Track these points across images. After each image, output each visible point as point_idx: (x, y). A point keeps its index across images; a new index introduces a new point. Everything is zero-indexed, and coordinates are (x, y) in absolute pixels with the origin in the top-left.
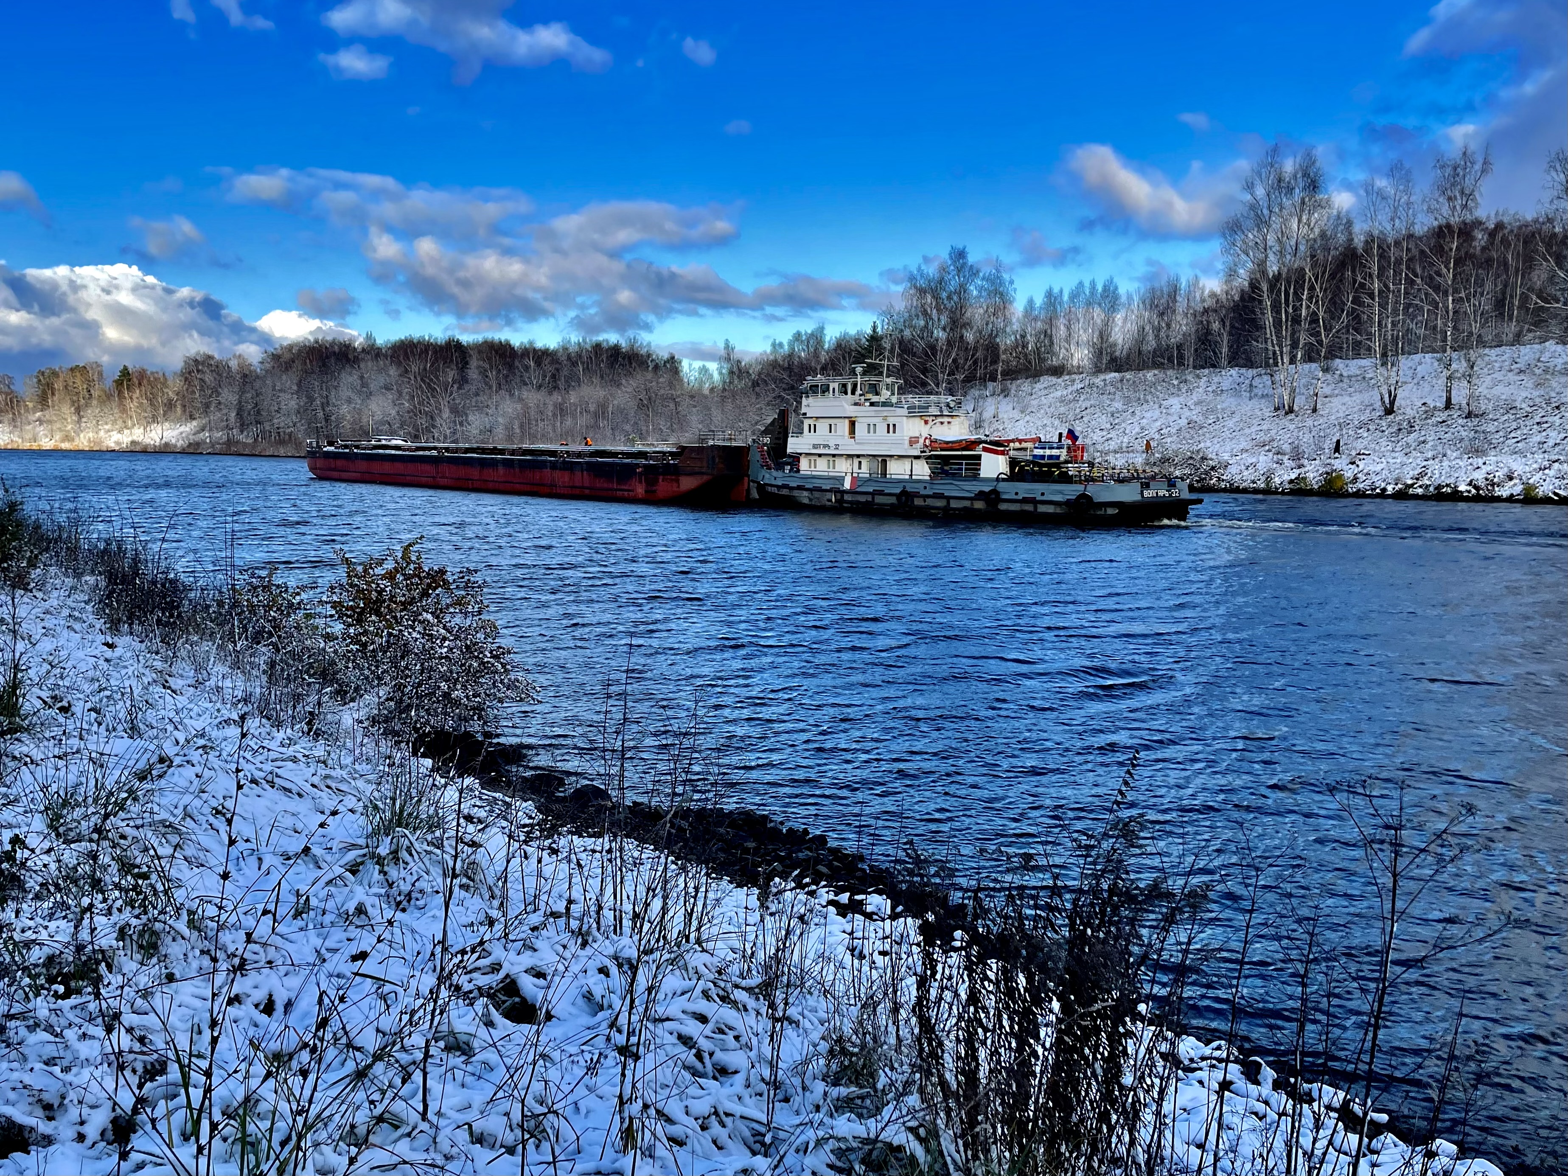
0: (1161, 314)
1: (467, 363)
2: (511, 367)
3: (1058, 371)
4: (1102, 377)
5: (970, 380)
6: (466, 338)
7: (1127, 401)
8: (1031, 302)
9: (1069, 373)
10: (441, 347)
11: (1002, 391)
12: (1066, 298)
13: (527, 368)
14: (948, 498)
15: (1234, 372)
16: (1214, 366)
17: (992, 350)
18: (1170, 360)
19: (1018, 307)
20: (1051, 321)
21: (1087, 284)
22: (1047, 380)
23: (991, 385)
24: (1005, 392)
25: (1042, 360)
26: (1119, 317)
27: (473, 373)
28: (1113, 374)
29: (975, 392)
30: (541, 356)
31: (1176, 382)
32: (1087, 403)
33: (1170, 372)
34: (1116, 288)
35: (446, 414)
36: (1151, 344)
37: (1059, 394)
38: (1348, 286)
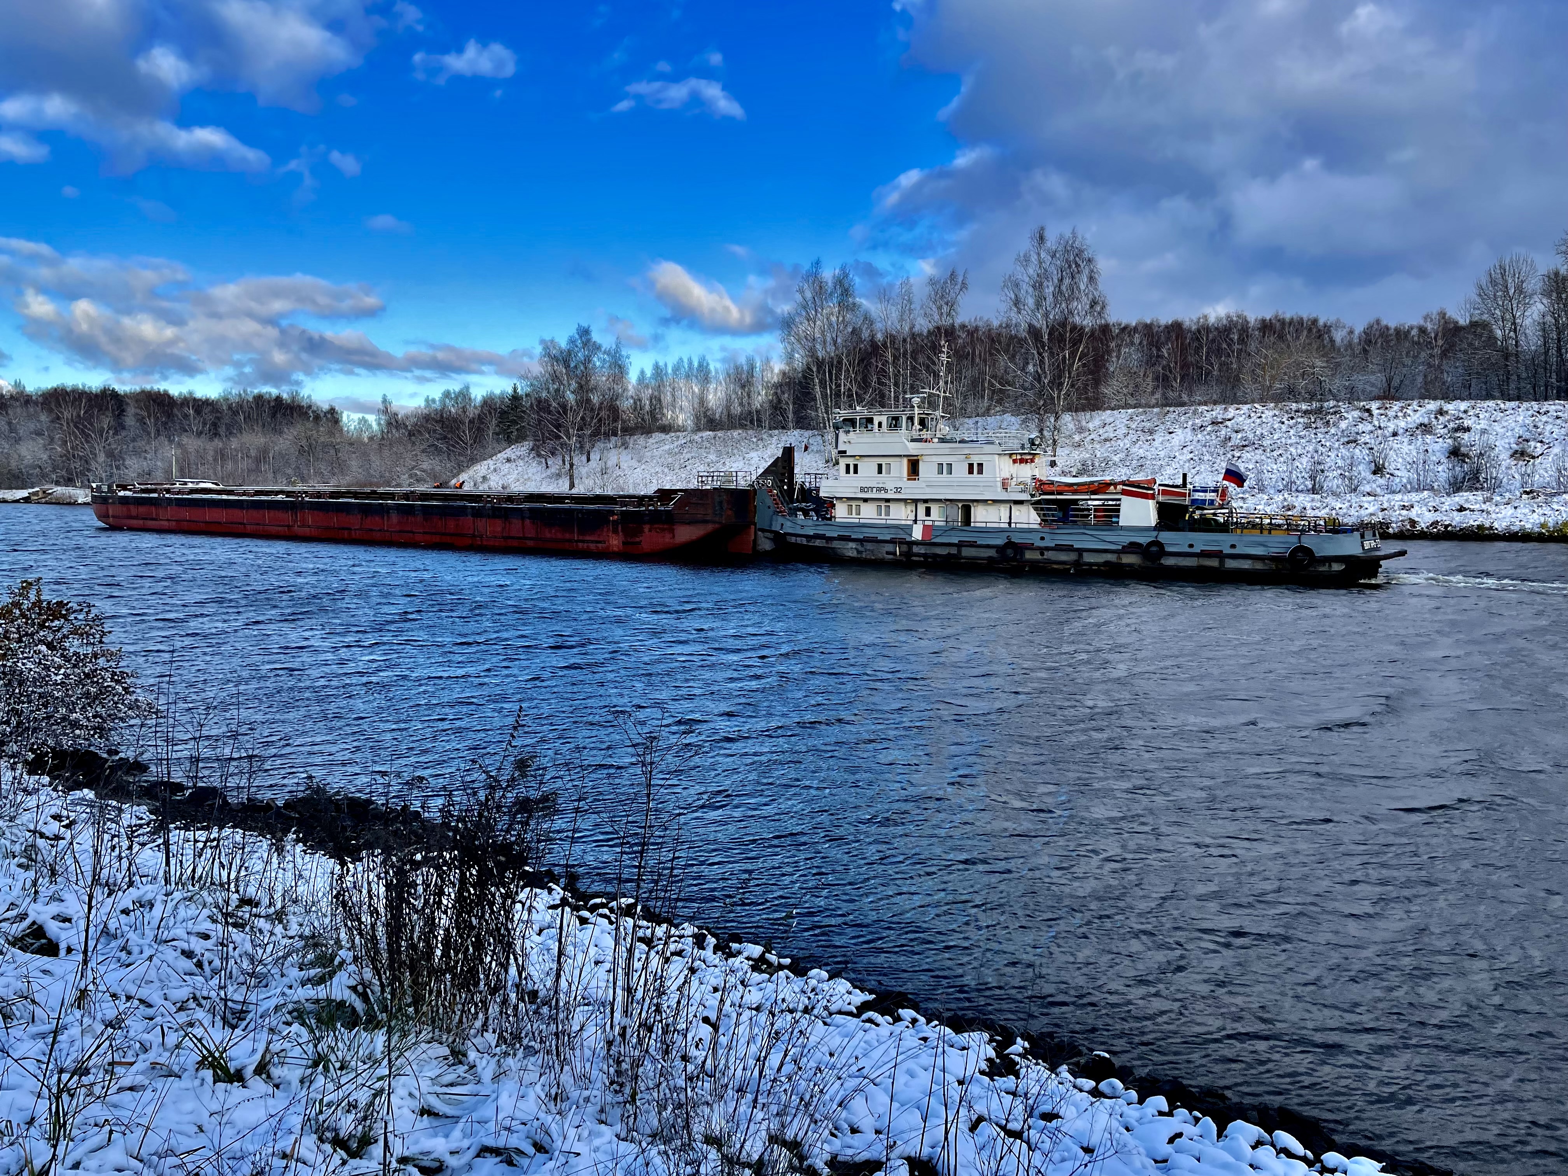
0: (743, 387)
1: (123, 411)
2: (170, 415)
3: (666, 429)
4: (700, 434)
5: (596, 434)
6: (122, 388)
7: (719, 454)
8: (642, 372)
9: (676, 431)
10: (96, 395)
11: (623, 444)
12: (670, 371)
13: (186, 416)
14: (1080, 551)
15: (797, 432)
16: (783, 428)
17: (614, 411)
18: (752, 422)
19: (633, 377)
20: (659, 388)
21: (686, 360)
22: (657, 436)
23: (613, 439)
24: (625, 445)
25: (654, 419)
26: (712, 386)
27: (130, 420)
28: (709, 433)
29: (600, 445)
30: (200, 406)
31: (755, 440)
32: (689, 456)
33: (750, 432)
34: (708, 364)
35: (102, 457)
36: (737, 410)
37: (667, 447)
38: (872, 370)
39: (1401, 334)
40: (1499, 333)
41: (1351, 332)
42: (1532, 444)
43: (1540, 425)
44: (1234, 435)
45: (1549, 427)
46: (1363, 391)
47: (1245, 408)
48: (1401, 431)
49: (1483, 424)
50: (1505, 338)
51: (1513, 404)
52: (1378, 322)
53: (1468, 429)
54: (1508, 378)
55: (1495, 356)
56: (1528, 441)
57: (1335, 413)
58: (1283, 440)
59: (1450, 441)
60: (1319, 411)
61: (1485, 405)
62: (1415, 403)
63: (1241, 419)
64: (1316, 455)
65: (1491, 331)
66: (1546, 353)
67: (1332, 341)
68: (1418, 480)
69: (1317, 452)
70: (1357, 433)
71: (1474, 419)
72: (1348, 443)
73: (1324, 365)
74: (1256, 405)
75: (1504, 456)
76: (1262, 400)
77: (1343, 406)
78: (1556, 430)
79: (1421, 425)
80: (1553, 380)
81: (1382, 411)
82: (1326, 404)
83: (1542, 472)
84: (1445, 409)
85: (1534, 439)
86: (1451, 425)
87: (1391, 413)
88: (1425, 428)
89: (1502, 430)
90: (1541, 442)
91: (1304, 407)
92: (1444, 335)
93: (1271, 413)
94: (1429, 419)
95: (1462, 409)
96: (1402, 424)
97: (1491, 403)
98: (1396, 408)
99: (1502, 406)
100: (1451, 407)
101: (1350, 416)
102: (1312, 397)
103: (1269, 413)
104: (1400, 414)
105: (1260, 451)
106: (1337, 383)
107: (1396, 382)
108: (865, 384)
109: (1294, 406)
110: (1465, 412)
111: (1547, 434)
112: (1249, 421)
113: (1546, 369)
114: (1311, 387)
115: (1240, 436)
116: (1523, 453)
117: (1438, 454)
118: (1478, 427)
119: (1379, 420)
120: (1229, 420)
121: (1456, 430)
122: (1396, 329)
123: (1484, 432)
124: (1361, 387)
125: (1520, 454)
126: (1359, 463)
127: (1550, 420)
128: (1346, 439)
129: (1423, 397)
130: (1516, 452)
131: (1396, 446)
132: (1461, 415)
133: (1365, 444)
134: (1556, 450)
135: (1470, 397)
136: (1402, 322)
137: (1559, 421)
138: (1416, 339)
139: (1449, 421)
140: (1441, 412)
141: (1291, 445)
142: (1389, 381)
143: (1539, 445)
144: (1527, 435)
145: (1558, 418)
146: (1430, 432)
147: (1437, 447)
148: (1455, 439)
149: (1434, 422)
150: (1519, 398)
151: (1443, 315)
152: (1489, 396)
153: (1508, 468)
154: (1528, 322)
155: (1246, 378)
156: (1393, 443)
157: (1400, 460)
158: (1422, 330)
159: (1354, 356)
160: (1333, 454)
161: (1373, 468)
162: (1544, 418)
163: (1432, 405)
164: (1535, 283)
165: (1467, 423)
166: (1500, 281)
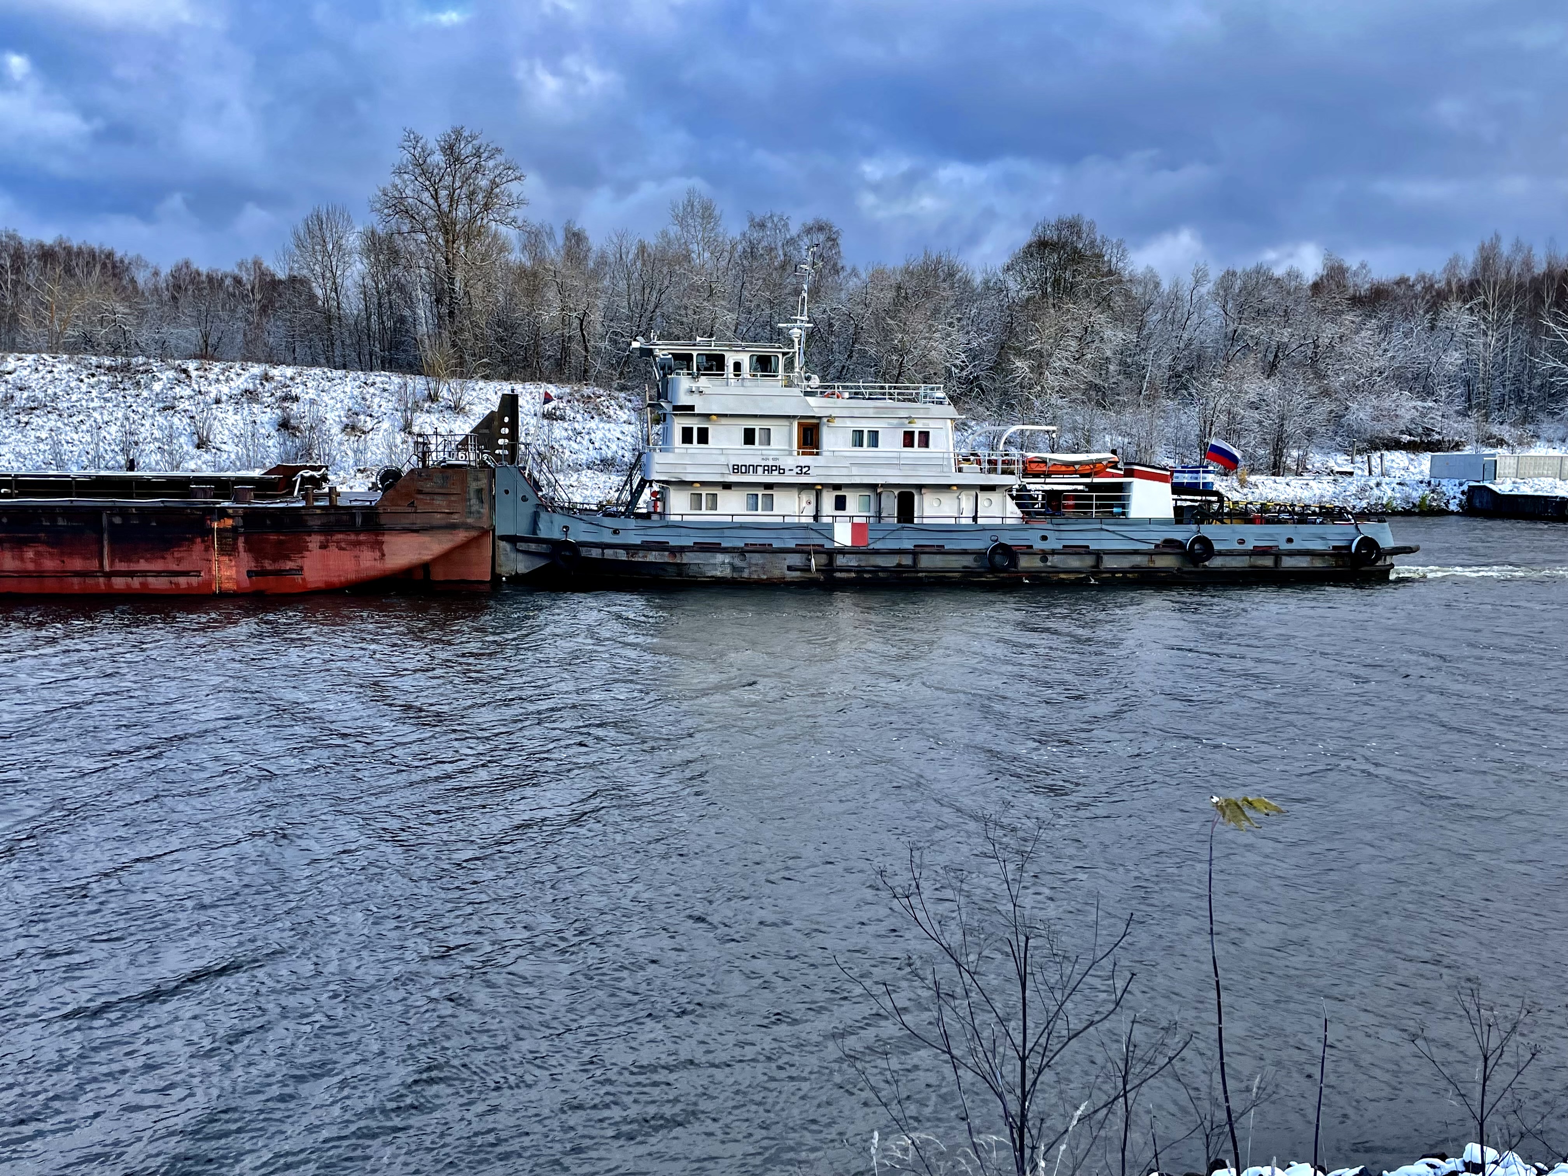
39: (214, 282)
40: (319, 292)
41: (156, 274)
42: (362, 417)
43: (368, 396)
44: (17, 394)
45: (377, 400)
46: (176, 347)
47: (30, 358)
48: (224, 398)
49: (312, 394)
50: (327, 299)
51: (340, 373)
52: (187, 264)
53: (296, 399)
54: (332, 344)
55: (319, 319)
56: (357, 414)
57: (146, 371)
58: (84, 403)
59: (278, 411)
60: (126, 368)
61: (312, 372)
62: (237, 365)
63: (26, 372)
64: (126, 423)
65: (310, 289)
66: (368, 318)
67: (133, 281)
68: (248, 456)
69: (127, 419)
70: (175, 398)
71: (301, 387)
72: (165, 409)
73: (127, 311)
74: (44, 355)
75: (336, 430)
76: (54, 349)
77: (155, 364)
78: (383, 403)
79: (246, 391)
80: (377, 350)
81: (201, 373)
82: (134, 360)
83: (374, 448)
84: (270, 374)
85: (364, 413)
86: (279, 394)
87: (212, 376)
88: (251, 395)
89: (332, 402)
90: (371, 416)
91: (107, 362)
92: (261, 287)
93: (65, 368)
94: (254, 385)
95: (289, 376)
96: (225, 389)
97: (317, 371)
98: (216, 370)
99: (329, 374)
100: (275, 372)
101: (164, 377)
102: (115, 351)
103: (61, 368)
104: (221, 377)
105: (54, 417)
106: (145, 335)
107: (212, 340)
109: (94, 360)
110: (292, 379)
111: (376, 407)
112: (36, 376)
113: (369, 336)
114: (112, 337)
115: (25, 394)
116: (353, 428)
117: (267, 426)
118: (307, 397)
119: (198, 383)
120: (9, 373)
121: (285, 399)
122: (208, 276)
123: (312, 402)
124: (173, 342)
125: (351, 428)
126: (180, 436)
127: (377, 392)
128: (162, 405)
129: (247, 360)
130: (347, 426)
131: (220, 416)
132: (288, 382)
133: (185, 411)
134: (386, 425)
135: (294, 362)
136: (215, 267)
137: (386, 394)
138: (231, 289)
139: (276, 388)
140: (266, 378)
141: (94, 409)
142: (206, 336)
143: (368, 419)
144: (356, 408)
145: (385, 390)
146: (257, 401)
147: (265, 418)
148: (284, 409)
149: (260, 389)
150: (344, 367)
151: (257, 264)
152: (314, 363)
153: (340, 444)
154: (348, 283)
155: (25, 317)
156: (216, 410)
157: (226, 432)
158: (238, 281)
159: (161, 303)
160: (147, 422)
161: (197, 441)
162: (372, 390)
163: (257, 369)
164: (353, 240)
165: (294, 391)
166: (318, 233)
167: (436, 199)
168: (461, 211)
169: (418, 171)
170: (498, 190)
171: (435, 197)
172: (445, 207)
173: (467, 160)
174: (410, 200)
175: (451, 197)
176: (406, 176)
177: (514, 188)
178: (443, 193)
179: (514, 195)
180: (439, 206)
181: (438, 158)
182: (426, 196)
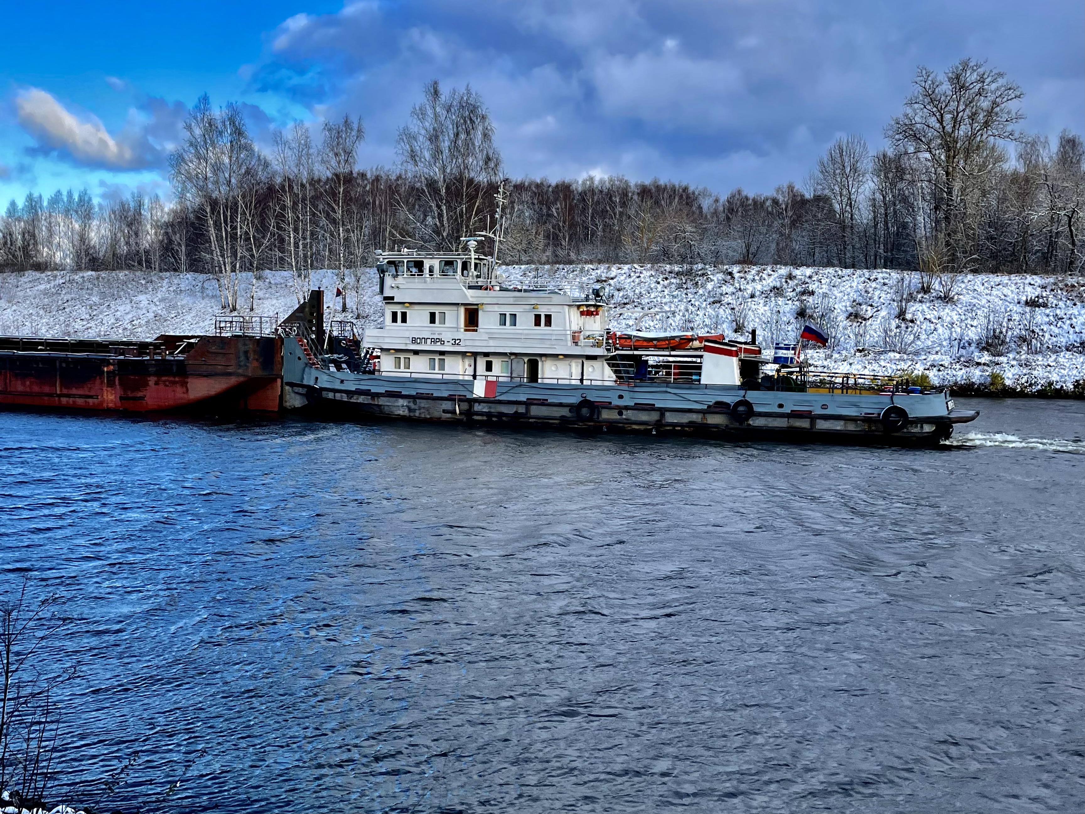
0: (130, 225)
3: (40, 267)
4: (81, 274)
7: (103, 295)
8: (13, 204)
9: (52, 270)
12: (45, 204)
15: (190, 276)
16: (175, 270)
18: (140, 263)
20: (34, 221)
21: (65, 193)
22: (30, 275)
25: (27, 255)
26: (95, 223)
28: (90, 273)
31: (143, 282)
32: (69, 297)
33: (138, 273)
34: (90, 199)
36: (123, 249)
37: (42, 287)
38: (270, 214)
39: (758, 205)
40: (837, 207)
41: (717, 201)
42: (864, 307)
43: (870, 290)
44: (616, 293)
45: (877, 293)
46: (727, 256)
47: (626, 268)
48: (758, 293)
49: (825, 289)
50: (843, 212)
51: (849, 271)
52: (739, 192)
53: (812, 293)
54: (845, 248)
55: (835, 228)
56: (860, 304)
57: (703, 275)
58: (659, 299)
59: (797, 303)
60: (689, 273)
61: (826, 272)
62: (769, 268)
63: (622, 278)
64: (687, 314)
65: (831, 205)
66: (875, 226)
67: (700, 208)
68: (772, 338)
69: (687, 310)
70: (721, 294)
71: (817, 283)
72: (714, 303)
73: (694, 230)
74: (636, 266)
75: (842, 317)
76: (641, 261)
77: (710, 269)
78: (883, 295)
79: (774, 288)
80: (881, 251)
81: (742, 275)
82: (695, 267)
83: (872, 332)
84: (794, 274)
85: (866, 303)
86: (799, 289)
87: (749, 277)
88: (777, 291)
89: (840, 295)
90: (871, 306)
91: (676, 268)
92: (793, 206)
93: (648, 274)
94: (781, 281)
95: (808, 275)
96: (759, 287)
97: (831, 270)
98: (753, 272)
99: (840, 273)
100: (797, 272)
101: (715, 279)
102: (683, 260)
103: (646, 274)
104: (757, 278)
105: (639, 309)
106: (705, 248)
107: (752, 249)
108: (263, 228)
109: (668, 267)
110: (810, 277)
111: (876, 298)
112: (629, 280)
113: (875, 240)
114: (682, 250)
115: (621, 294)
116: (856, 316)
117: (788, 315)
118: (821, 291)
119: (739, 282)
120: (612, 279)
121: (803, 293)
122: (754, 200)
123: (825, 295)
124: (724, 252)
125: (855, 316)
126: (723, 323)
127: (878, 286)
128: (712, 300)
129: (776, 263)
130: (851, 314)
131: (753, 307)
132: (807, 280)
133: (728, 304)
134: (883, 313)
135: (813, 264)
136: (759, 193)
137: (885, 288)
138: (770, 209)
139: (797, 285)
140: (790, 277)
141: (666, 304)
142: (748, 246)
143: (869, 308)
144: (860, 300)
145: (885, 284)
146: (781, 295)
147: (787, 309)
148: (802, 301)
149: (785, 286)
150: (853, 266)
151: (791, 188)
152: (829, 264)
153: (845, 328)
154: (861, 198)
155: (626, 239)
156: (751, 304)
157: (757, 320)
158: (775, 202)
159: (718, 222)
160: (701, 313)
161: (735, 327)
162: (874, 285)
163: (783, 271)
164: (867, 164)
165: (811, 287)
166: (839, 160)
167: (941, 123)
168: (963, 130)
169: (927, 100)
170: (998, 109)
171: (941, 122)
172: (949, 128)
173: (972, 86)
174: (918, 126)
175: (955, 119)
176: (916, 106)
177: (1013, 106)
178: (948, 117)
179: (1013, 113)
180: (944, 128)
181: (946, 87)
182: (933, 121)
